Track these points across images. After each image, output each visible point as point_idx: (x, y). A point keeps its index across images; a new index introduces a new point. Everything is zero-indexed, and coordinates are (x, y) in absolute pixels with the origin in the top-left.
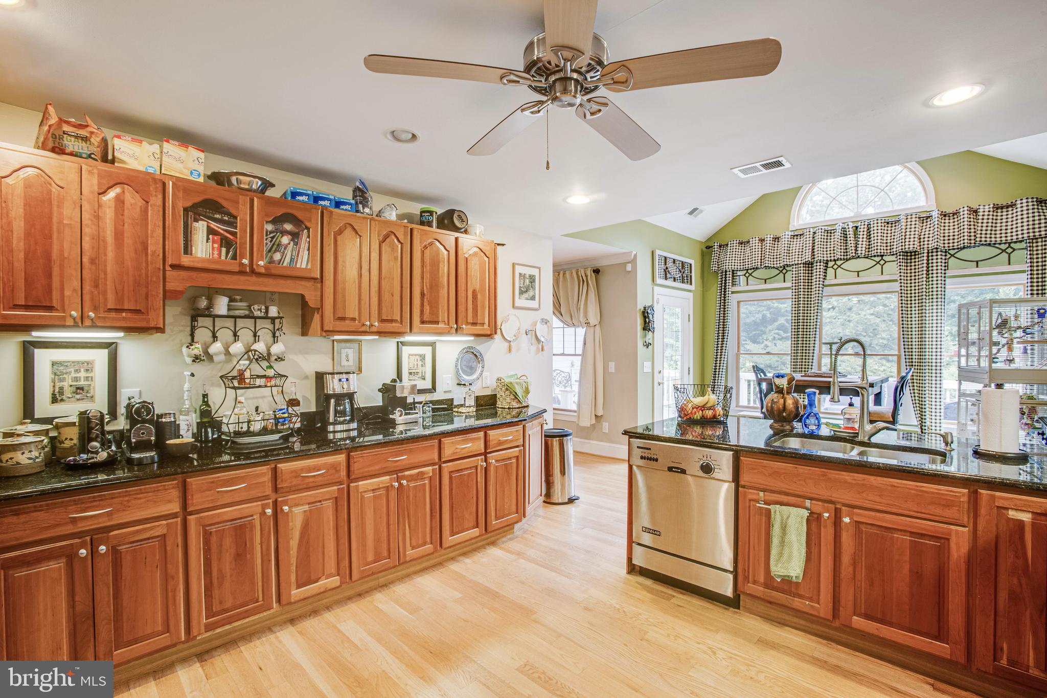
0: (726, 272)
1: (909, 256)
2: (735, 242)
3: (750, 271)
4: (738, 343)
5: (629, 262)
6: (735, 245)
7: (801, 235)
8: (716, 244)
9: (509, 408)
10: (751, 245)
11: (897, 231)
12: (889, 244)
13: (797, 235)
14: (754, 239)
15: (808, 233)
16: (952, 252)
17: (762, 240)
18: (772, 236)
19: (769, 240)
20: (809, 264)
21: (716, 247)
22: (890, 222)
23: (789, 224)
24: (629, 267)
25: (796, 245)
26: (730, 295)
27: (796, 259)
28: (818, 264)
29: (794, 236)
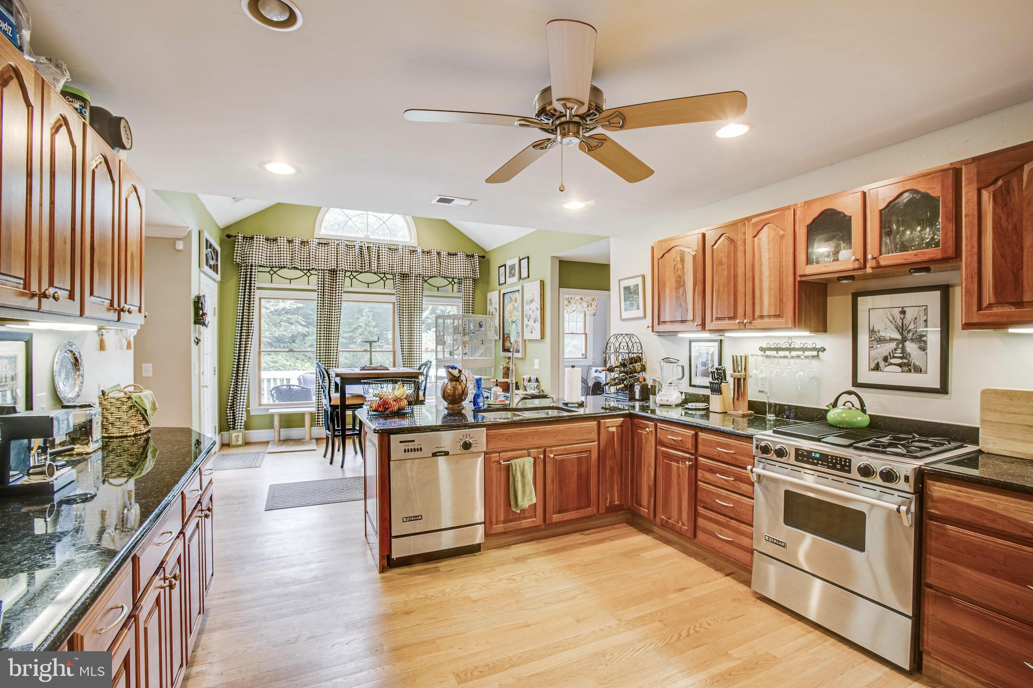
0: (252, 266)
1: (404, 276)
2: (261, 237)
3: (275, 269)
4: (260, 340)
5: (180, 239)
6: (261, 240)
7: (325, 244)
8: (240, 235)
9: (135, 435)
10: (279, 244)
11: (397, 256)
12: (391, 266)
13: (322, 244)
14: (282, 239)
15: (333, 244)
16: (426, 278)
17: (289, 242)
18: (300, 240)
19: (297, 242)
20: (334, 272)
21: (240, 238)
22: (393, 249)
23: (314, 232)
24: (180, 245)
25: (322, 251)
26: (255, 291)
27: (323, 265)
28: (341, 272)
29: (319, 243)
